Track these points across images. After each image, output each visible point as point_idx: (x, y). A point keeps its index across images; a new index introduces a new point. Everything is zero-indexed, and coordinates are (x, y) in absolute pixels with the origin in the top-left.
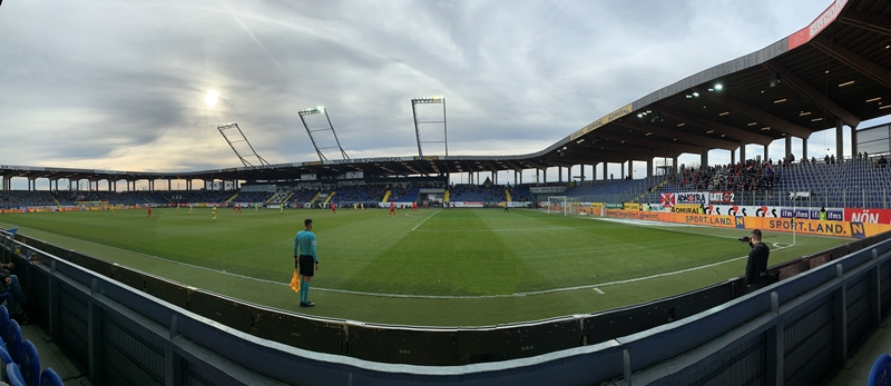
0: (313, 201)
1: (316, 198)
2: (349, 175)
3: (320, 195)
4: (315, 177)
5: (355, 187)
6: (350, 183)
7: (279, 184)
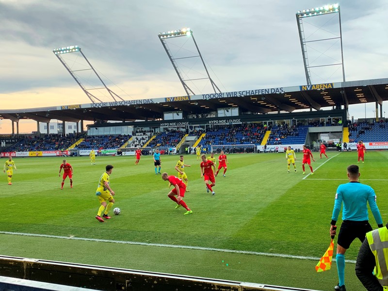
0: (179, 146)
1: (182, 142)
2: (221, 113)
3: (188, 138)
4: (180, 116)
5: (230, 127)
6: (223, 123)
7: (136, 125)
